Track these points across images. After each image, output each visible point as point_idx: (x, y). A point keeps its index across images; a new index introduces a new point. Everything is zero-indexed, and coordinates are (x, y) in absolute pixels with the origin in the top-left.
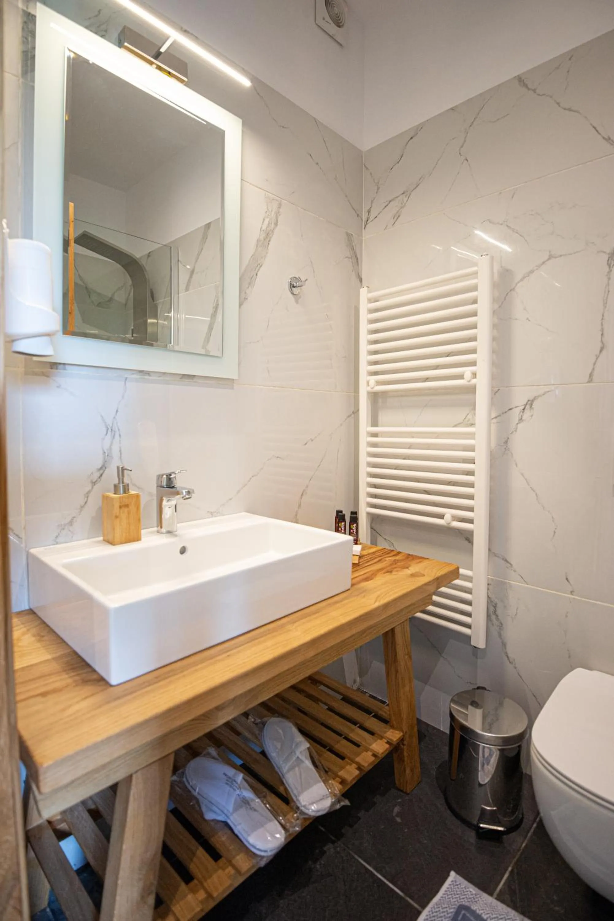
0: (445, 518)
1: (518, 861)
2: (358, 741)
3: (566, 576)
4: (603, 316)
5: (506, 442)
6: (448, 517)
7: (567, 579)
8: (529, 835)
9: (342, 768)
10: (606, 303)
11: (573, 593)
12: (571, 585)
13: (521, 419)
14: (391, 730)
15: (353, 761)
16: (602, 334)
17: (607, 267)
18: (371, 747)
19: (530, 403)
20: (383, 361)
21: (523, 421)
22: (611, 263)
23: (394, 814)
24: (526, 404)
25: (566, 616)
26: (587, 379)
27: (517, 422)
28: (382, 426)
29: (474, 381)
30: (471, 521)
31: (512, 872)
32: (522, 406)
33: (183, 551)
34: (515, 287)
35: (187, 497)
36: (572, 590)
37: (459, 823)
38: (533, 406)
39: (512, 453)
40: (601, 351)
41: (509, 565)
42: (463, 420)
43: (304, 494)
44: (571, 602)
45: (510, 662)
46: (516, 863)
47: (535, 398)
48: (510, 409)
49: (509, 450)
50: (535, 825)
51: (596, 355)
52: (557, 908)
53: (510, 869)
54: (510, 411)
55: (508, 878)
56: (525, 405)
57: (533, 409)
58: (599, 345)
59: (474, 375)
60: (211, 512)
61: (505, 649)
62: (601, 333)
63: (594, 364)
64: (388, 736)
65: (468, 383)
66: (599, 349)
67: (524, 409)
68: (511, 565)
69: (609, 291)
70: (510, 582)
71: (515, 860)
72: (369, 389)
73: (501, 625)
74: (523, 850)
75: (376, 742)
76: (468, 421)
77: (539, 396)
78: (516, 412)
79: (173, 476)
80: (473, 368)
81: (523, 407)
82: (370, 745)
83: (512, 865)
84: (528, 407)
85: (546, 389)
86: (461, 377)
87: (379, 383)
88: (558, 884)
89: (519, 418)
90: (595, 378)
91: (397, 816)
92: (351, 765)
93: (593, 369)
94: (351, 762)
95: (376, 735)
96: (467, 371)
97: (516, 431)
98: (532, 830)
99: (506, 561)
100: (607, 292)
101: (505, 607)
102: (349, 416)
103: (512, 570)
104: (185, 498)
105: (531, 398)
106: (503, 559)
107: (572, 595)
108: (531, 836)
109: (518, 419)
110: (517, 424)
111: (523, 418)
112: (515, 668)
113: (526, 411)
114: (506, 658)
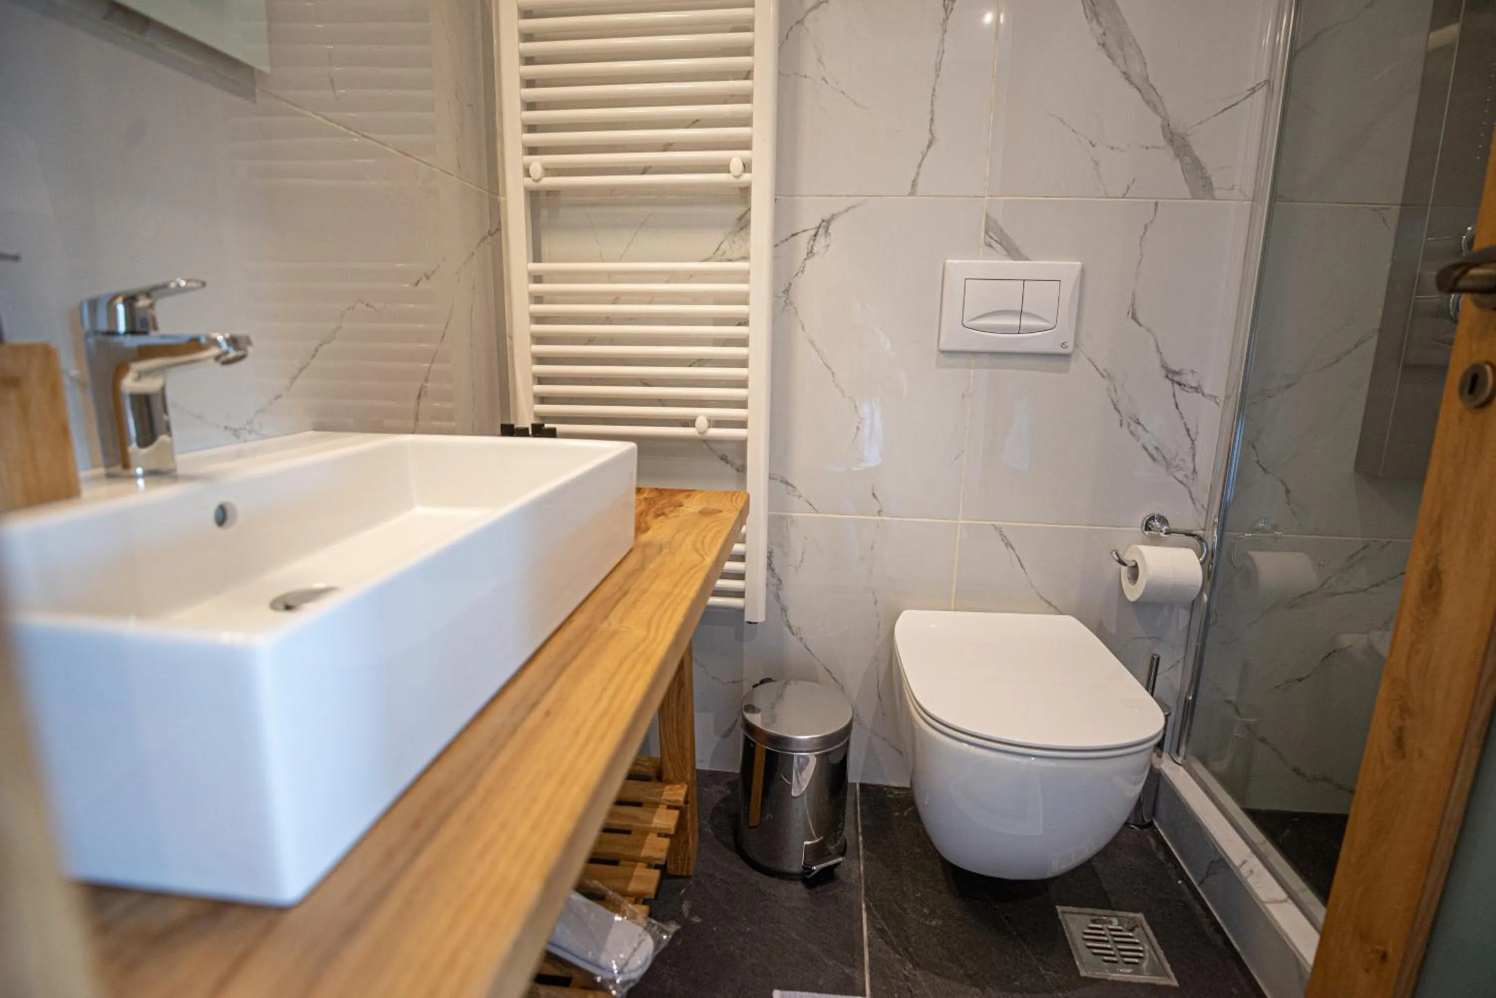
0: (696, 424)
1: (866, 891)
2: (627, 825)
3: (873, 489)
4: (934, 90)
5: (787, 291)
6: (702, 422)
7: (874, 495)
8: (861, 853)
9: (628, 878)
10: (939, 69)
11: (881, 513)
12: (879, 503)
13: (811, 252)
14: (667, 787)
15: (635, 860)
16: (932, 120)
17: (942, 11)
18: (653, 825)
19: (826, 224)
20: (556, 125)
21: (814, 254)
22: (948, 5)
23: (686, 915)
24: (819, 227)
25: (872, 548)
26: (908, 189)
27: (805, 256)
28: (550, 261)
29: (746, 177)
30: (742, 424)
31: (868, 908)
32: (813, 229)
33: (222, 516)
34: (803, 18)
35: (233, 353)
36: (879, 509)
37: (777, 880)
38: (830, 231)
39: (795, 308)
40: (929, 147)
41: (790, 488)
42: (714, 253)
43: (423, 393)
44: (878, 526)
45: (793, 633)
46: (866, 895)
47: (833, 217)
48: (793, 235)
49: (791, 303)
50: (861, 838)
51: (922, 153)
52: (934, 923)
53: (864, 906)
54: (795, 237)
55: (868, 919)
56: (816, 228)
57: (829, 234)
58: (927, 137)
59: (747, 167)
60: (235, 430)
61: (786, 616)
62: (930, 117)
63: (920, 166)
64: (668, 798)
65: (734, 180)
66: (926, 143)
67: (815, 235)
68: (794, 487)
69: (943, 52)
70: (792, 514)
71: (863, 891)
72: (528, 181)
73: (779, 583)
74: (865, 874)
75: (656, 815)
76: (723, 254)
77: (839, 214)
78: (804, 238)
79: (142, 303)
80: (746, 153)
81: (813, 232)
82: (651, 822)
83: (863, 899)
84: (822, 230)
85: (853, 201)
86: (724, 168)
87: (550, 171)
88: (920, 894)
89: (808, 249)
90: (920, 188)
91: (691, 915)
92: (635, 867)
93: (918, 174)
94: (634, 863)
95: (644, 805)
96: (736, 158)
97: (803, 271)
98: (861, 846)
99: (787, 483)
100: (941, 52)
101: (785, 554)
102: (483, 239)
103: (794, 495)
104: (223, 359)
105: (827, 218)
106: (782, 481)
107: (880, 516)
108: (864, 855)
109: (806, 252)
110: (805, 259)
111: (815, 250)
112: (801, 639)
113: (818, 238)
114: (786, 628)
